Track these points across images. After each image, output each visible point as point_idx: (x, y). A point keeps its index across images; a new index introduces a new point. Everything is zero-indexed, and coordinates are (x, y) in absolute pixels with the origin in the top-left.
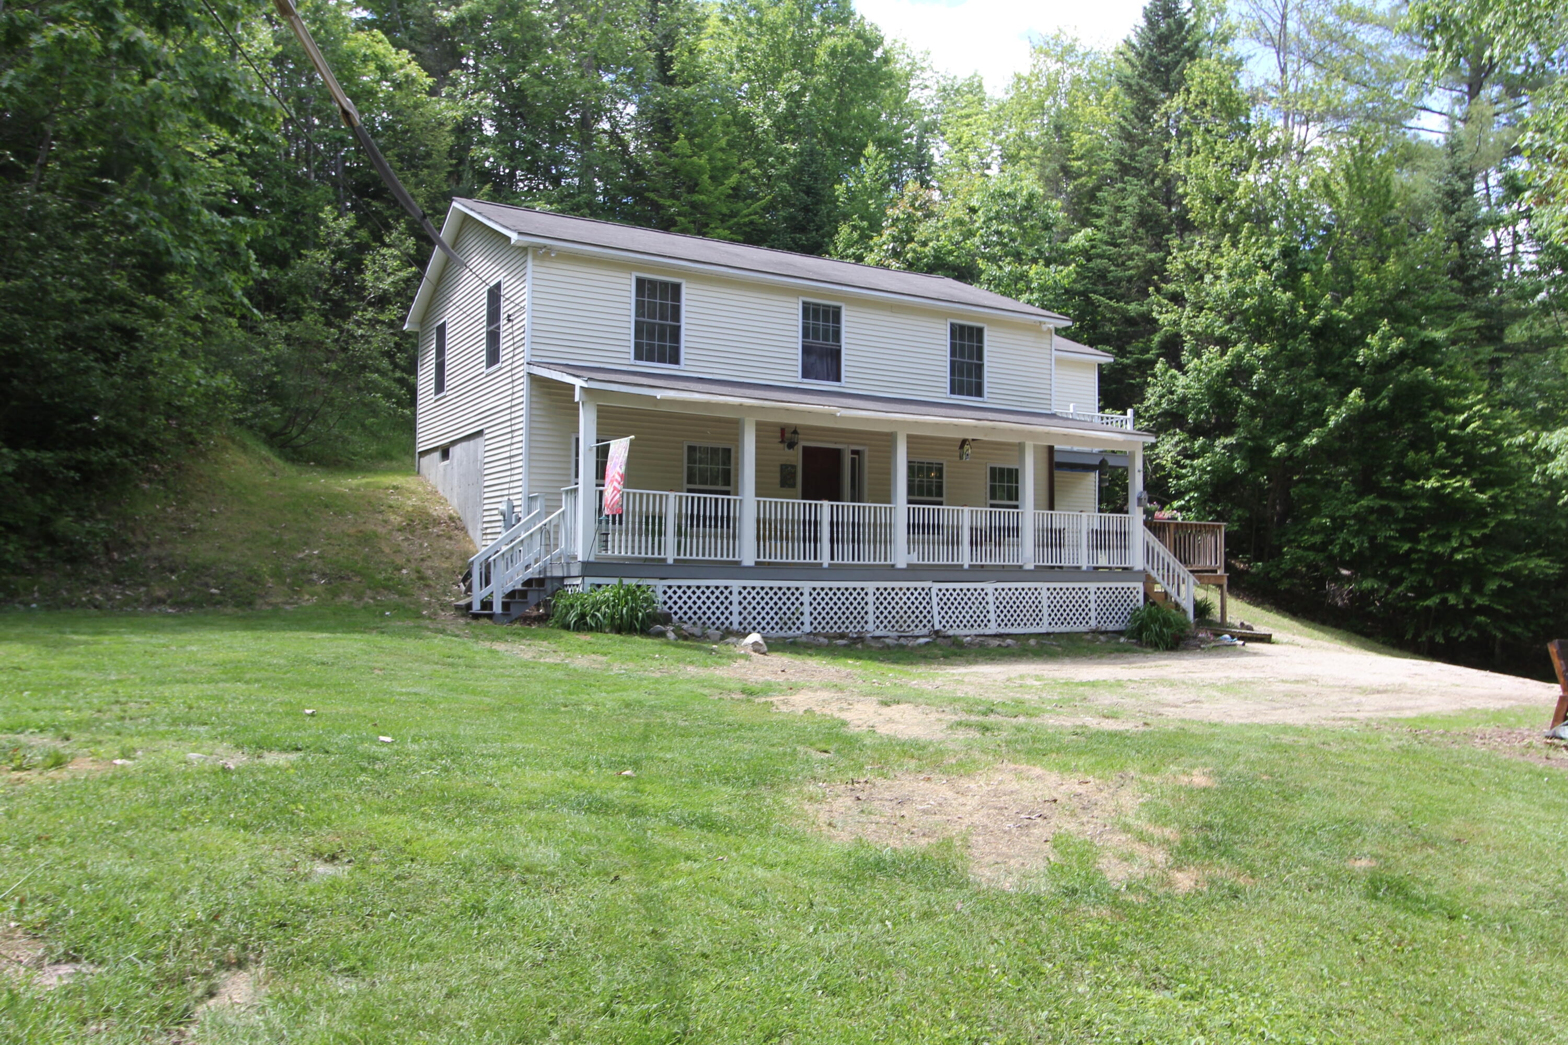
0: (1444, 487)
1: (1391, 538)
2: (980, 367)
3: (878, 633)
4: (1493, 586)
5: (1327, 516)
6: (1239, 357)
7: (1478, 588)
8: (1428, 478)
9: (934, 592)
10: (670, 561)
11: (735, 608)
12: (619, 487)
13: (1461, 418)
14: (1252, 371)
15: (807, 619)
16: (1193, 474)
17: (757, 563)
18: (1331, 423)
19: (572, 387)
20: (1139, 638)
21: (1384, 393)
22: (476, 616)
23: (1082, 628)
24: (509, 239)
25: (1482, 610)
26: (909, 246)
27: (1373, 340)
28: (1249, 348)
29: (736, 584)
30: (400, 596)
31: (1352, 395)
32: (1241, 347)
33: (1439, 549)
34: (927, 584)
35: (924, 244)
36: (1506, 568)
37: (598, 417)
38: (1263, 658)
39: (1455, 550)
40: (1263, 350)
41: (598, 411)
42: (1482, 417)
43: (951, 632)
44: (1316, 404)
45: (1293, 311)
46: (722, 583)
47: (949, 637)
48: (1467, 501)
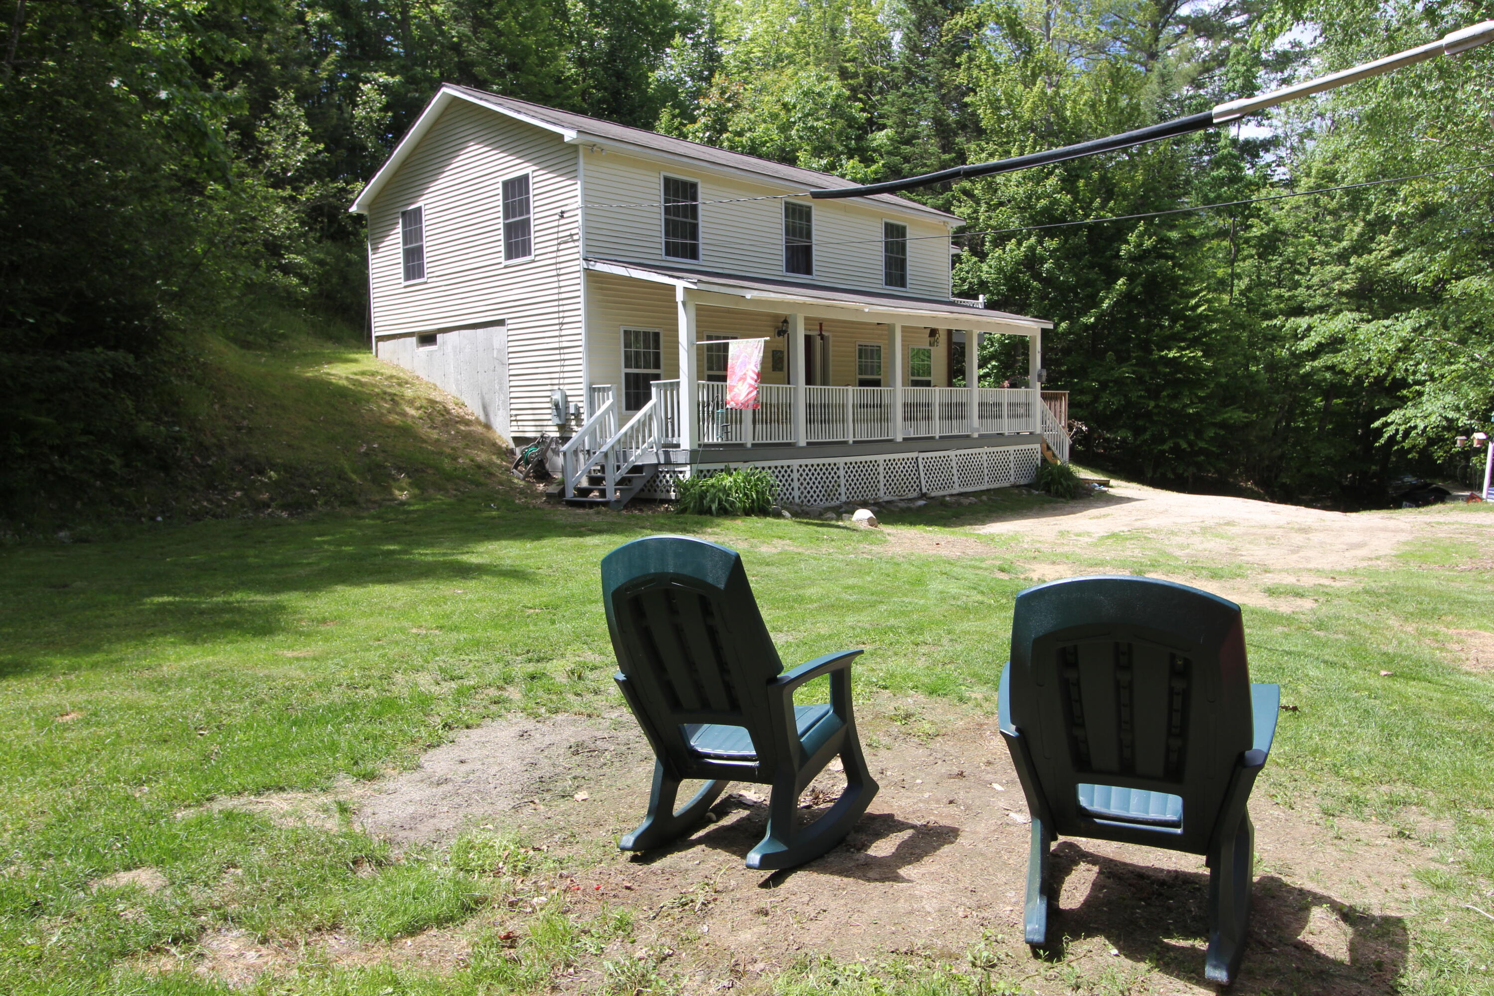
0: (1182, 356)
1: (1141, 397)
2: (903, 261)
3: (887, 498)
4: (1211, 433)
5: (1093, 380)
6: (1032, 249)
7: (1199, 434)
8: (1170, 349)
9: (920, 460)
10: (749, 445)
11: (796, 484)
12: (753, 382)
13: (1193, 302)
14: (1043, 260)
15: (843, 490)
16: (992, 345)
17: (808, 443)
18: (1105, 305)
19: (673, 288)
20: (1048, 491)
21: (1139, 281)
22: (572, 504)
23: (1006, 484)
24: (562, 136)
25: (1202, 451)
26: (725, 136)
27: (1132, 238)
28: (1040, 242)
29: (795, 463)
30: (477, 486)
31: (1120, 282)
32: (1033, 240)
33: (1176, 405)
34: (915, 455)
35: (740, 134)
36: (1219, 419)
37: (697, 315)
38: (1133, 503)
39: (1186, 406)
40: (1052, 244)
41: (697, 310)
42: (1208, 301)
43: (933, 494)
44: (1090, 289)
45: (1073, 212)
46: (785, 463)
47: (933, 498)
48: (1199, 367)
